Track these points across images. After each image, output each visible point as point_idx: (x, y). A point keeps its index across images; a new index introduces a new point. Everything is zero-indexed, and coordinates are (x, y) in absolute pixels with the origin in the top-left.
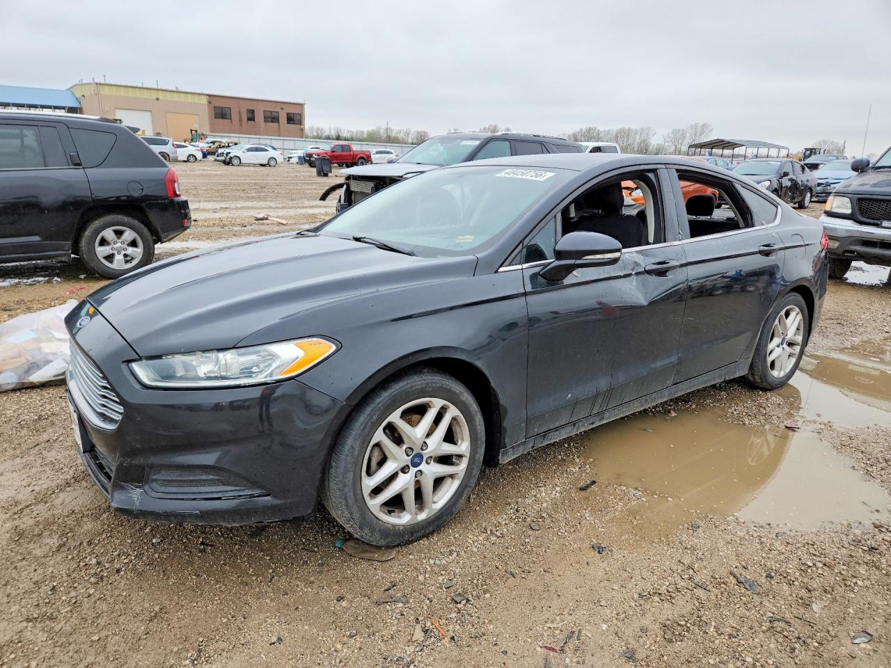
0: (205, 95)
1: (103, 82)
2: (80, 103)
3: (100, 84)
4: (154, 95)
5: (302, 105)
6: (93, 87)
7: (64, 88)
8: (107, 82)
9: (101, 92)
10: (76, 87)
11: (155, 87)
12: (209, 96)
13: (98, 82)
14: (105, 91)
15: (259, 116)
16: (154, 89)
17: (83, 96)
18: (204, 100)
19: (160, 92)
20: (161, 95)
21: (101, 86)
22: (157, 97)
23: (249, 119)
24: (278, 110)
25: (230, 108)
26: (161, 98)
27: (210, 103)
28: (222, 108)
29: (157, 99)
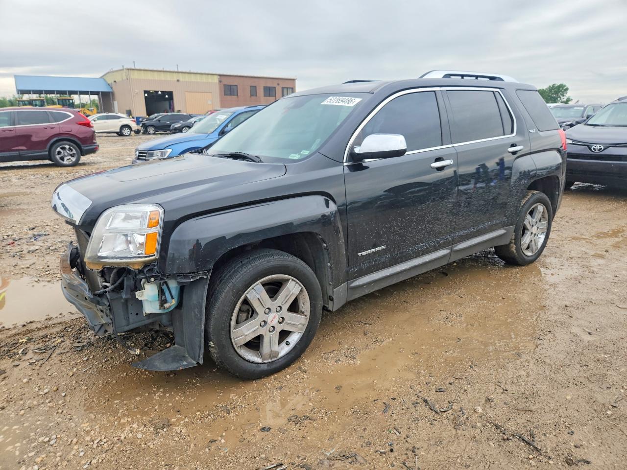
0: (216, 75)
1: (133, 68)
2: (112, 88)
3: (131, 69)
4: (175, 77)
5: (294, 80)
6: (124, 73)
7: (98, 76)
8: (137, 67)
9: (132, 77)
10: (108, 75)
11: (176, 70)
12: (220, 75)
13: (129, 67)
14: (135, 76)
15: (261, 92)
16: (176, 72)
17: (115, 82)
18: (216, 80)
19: (180, 74)
20: (181, 77)
21: (132, 71)
22: (178, 79)
23: (251, 95)
24: (275, 85)
25: (237, 86)
26: (181, 80)
27: (220, 82)
28: (231, 85)
29: (178, 81)
